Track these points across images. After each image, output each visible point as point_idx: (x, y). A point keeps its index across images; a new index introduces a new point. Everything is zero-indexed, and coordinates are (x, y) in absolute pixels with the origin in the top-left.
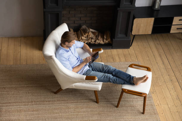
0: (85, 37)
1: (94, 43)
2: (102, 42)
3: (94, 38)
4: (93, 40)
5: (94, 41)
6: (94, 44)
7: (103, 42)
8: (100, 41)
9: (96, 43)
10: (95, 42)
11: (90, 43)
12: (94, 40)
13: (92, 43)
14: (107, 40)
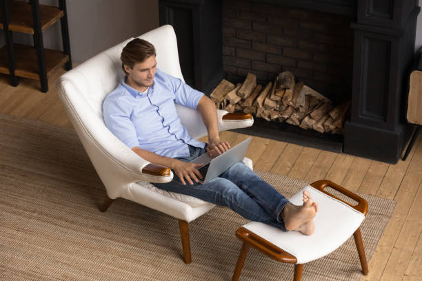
0: (277, 102)
1: (298, 123)
2: (319, 127)
3: (301, 110)
4: (296, 116)
5: (298, 119)
6: (298, 126)
7: (322, 128)
8: (314, 122)
9: (303, 126)
10: (301, 121)
11: (285, 120)
12: (298, 117)
13: (291, 123)
14: (333, 122)
